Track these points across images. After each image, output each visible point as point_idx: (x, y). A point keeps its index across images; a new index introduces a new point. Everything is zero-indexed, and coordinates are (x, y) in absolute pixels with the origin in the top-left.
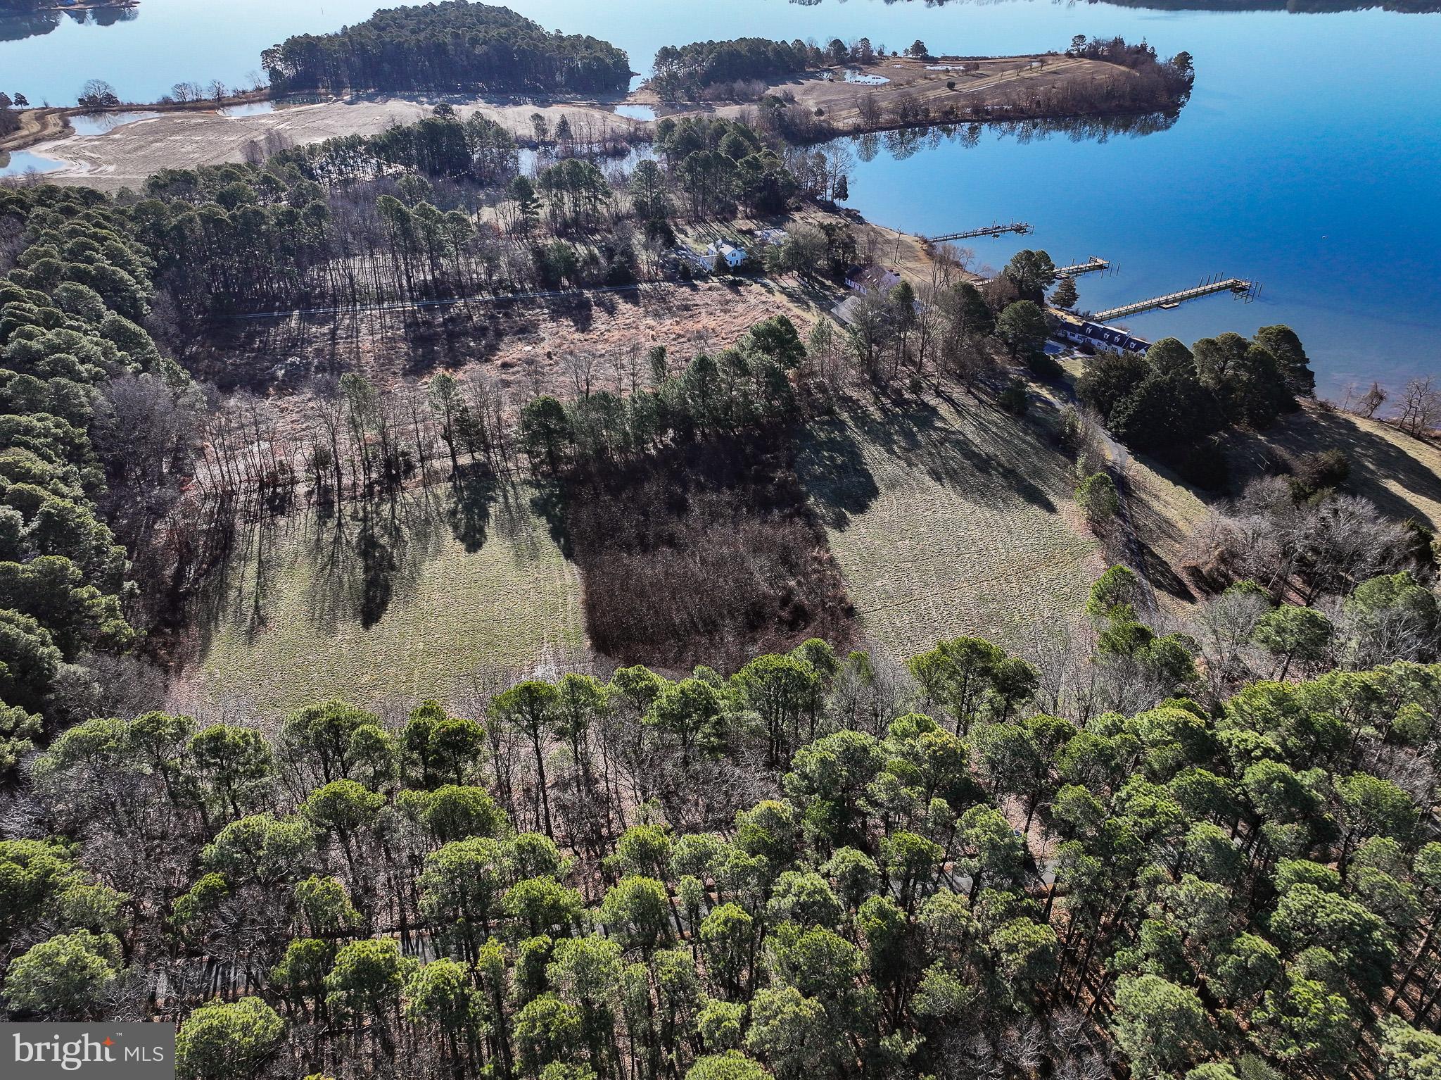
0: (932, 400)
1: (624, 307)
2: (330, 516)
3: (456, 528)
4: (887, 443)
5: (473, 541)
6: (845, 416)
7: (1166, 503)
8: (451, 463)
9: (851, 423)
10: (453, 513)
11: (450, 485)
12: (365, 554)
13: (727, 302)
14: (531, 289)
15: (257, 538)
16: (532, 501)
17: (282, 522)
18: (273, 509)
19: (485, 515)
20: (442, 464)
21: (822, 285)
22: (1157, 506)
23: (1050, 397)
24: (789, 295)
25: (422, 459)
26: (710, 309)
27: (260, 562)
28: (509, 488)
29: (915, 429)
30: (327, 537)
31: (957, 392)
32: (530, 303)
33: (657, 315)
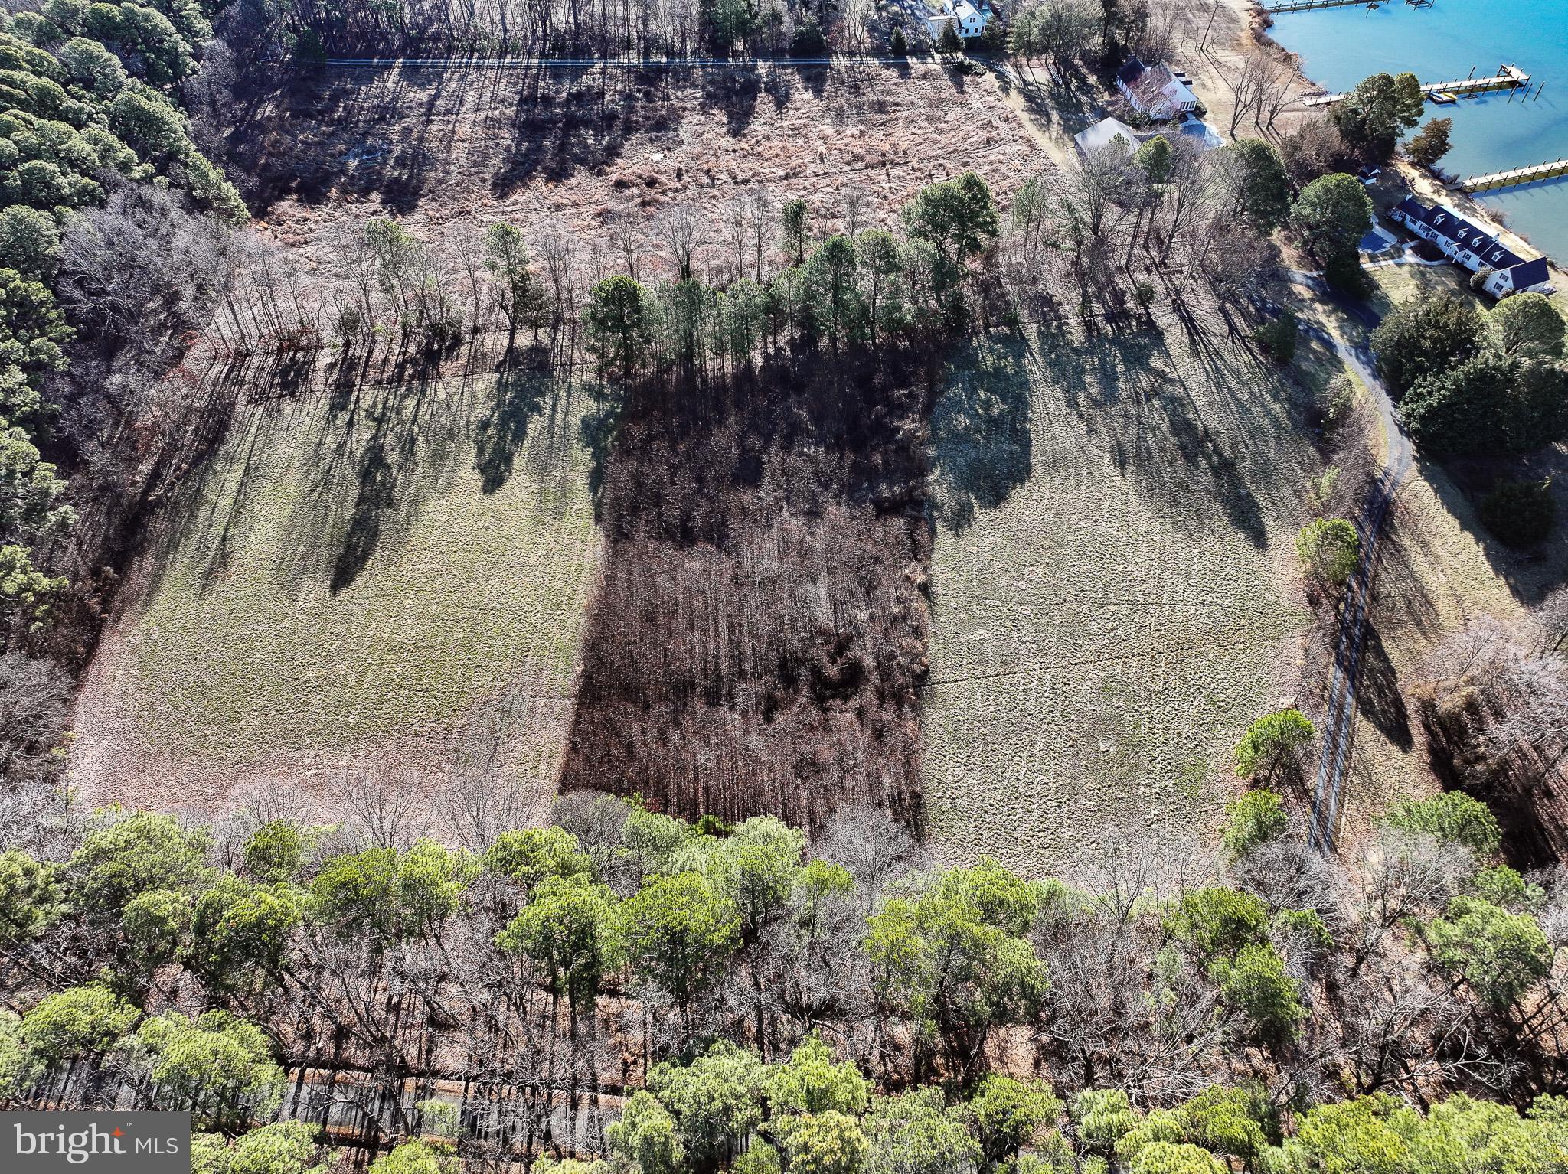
0: (1164, 317)
1: (801, 95)
2: (343, 408)
3: (481, 450)
4: (1073, 386)
5: (493, 477)
6: (1031, 330)
7: (1435, 562)
8: (506, 342)
9: (1035, 344)
10: (485, 425)
11: (495, 377)
12: (366, 476)
13: (941, 101)
14: (693, 52)
15: (253, 430)
16: (584, 420)
17: (288, 406)
18: (284, 385)
19: (520, 435)
20: (495, 342)
21: (1083, 81)
22: (1420, 563)
23: (1335, 334)
24: (1029, 97)
25: (475, 331)
26: (913, 113)
27: (248, 467)
28: (563, 394)
29: (1120, 368)
30: (331, 441)
31: (1204, 306)
32: (683, 78)
33: (840, 116)
